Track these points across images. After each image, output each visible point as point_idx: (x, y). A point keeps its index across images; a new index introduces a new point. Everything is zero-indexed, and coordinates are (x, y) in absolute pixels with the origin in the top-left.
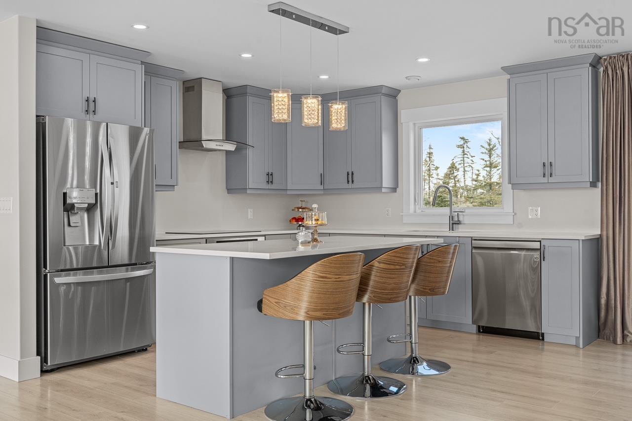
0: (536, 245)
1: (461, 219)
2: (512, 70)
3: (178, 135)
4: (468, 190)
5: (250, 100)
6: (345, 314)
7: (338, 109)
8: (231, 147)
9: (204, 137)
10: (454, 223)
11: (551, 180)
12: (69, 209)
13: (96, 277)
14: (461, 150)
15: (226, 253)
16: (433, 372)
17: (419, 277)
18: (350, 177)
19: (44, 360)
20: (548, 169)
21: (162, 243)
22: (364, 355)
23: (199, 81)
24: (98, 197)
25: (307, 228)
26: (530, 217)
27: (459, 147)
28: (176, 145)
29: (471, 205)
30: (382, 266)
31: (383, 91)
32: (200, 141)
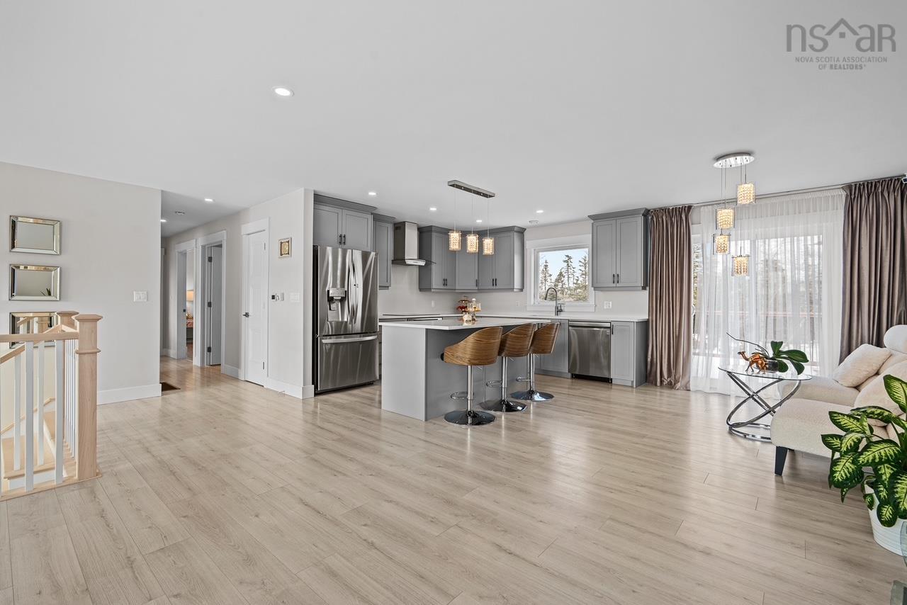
0: (608, 325)
1: (562, 308)
2: (595, 218)
3: (391, 257)
4: (570, 290)
5: (434, 235)
6: (492, 362)
7: (488, 243)
8: (422, 263)
9: (406, 258)
10: (559, 311)
11: (618, 285)
12: (331, 300)
13: (343, 340)
14: (566, 264)
15: (423, 326)
16: (544, 399)
17: (535, 343)
18: (495, 282)
19: (316, 388)
20: (616, 278)
21: (382, 320)
22: (502, 387)
23: (403, 223)
24: (346, 293)
25: (469, 312)
26: (605, 307)
27: (565, 261)
28: (390, 262)
29: (572, 300)
30: (513, 335)
31: (516, 229)
32: (404, 260)
